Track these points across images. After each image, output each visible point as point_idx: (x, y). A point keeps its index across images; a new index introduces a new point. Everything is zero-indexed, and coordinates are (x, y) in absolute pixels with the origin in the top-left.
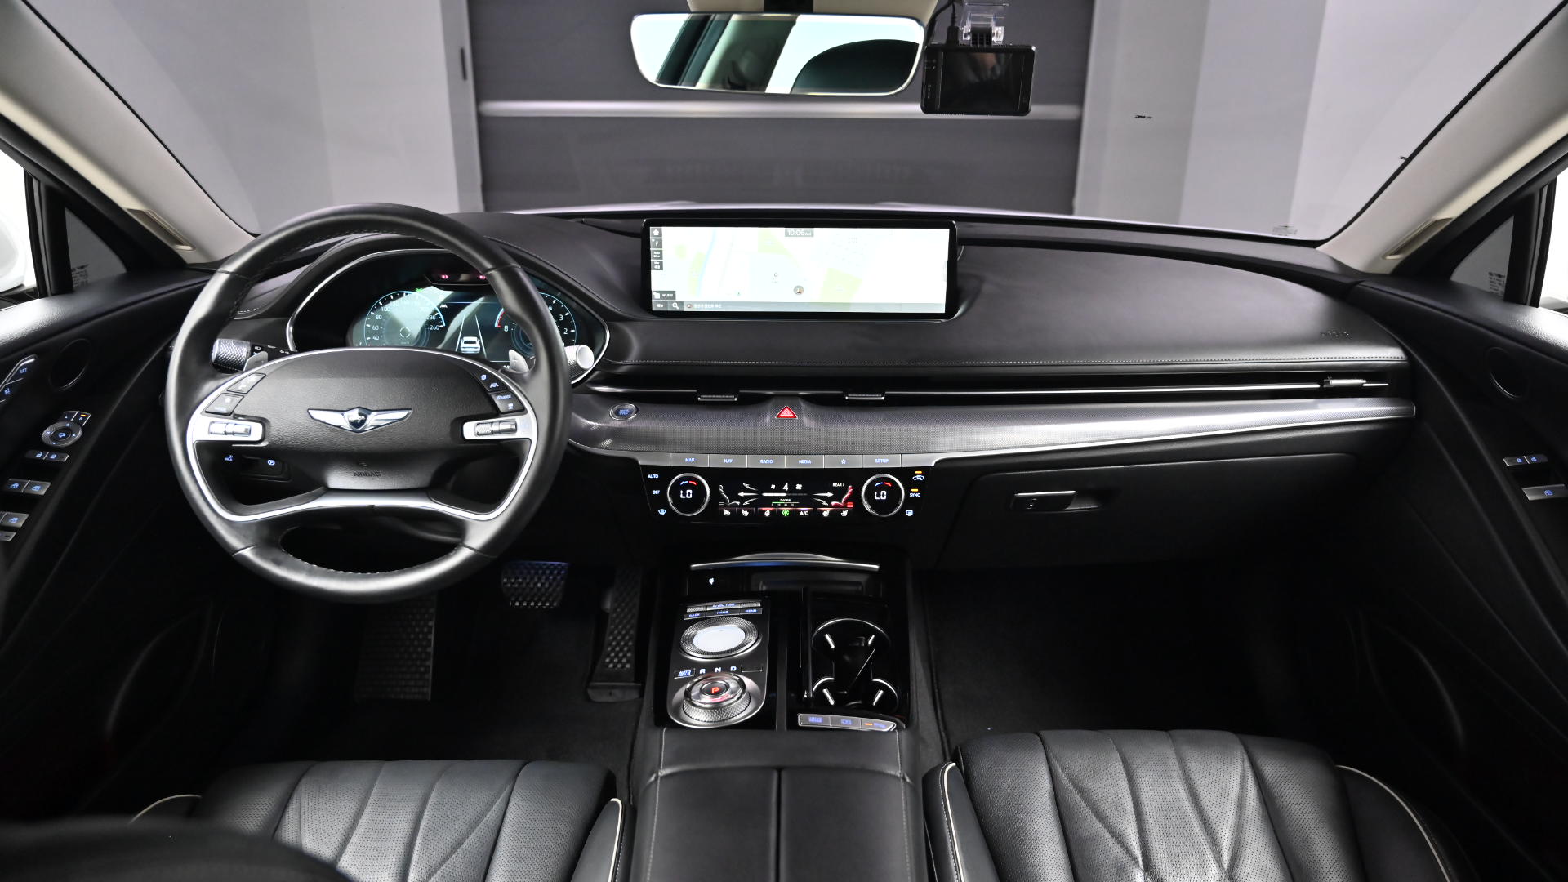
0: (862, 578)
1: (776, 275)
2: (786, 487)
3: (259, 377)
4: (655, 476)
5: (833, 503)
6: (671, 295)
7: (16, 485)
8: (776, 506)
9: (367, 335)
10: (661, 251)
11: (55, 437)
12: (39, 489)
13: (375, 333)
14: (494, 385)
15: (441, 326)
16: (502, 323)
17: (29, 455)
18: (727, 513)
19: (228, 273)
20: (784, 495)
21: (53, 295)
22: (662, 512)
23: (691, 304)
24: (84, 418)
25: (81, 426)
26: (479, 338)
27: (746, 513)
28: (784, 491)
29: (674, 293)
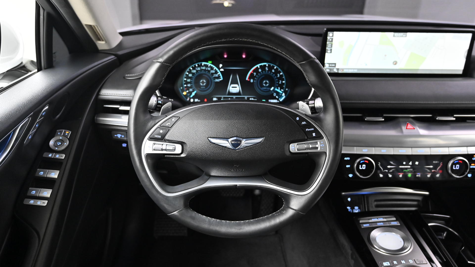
0: (419, 198)
1: (385, 56)
2: (411, 163)
3: (177, 119)
4: (348, 159)
5: (433, 171)
6: (333, 65)
7: (42, 173)
8: (405, 172)
9: (185, 84)
10: (332, 44)
11: (55, 145)
12: (54, 174)
13: (189, 83)
14: (304, 123)
15: (221, 80)
16: (250, 78)
17: (45, 155)
18: (381, 176)
19: (159, 62)
20: (409, 167)
21: (45, 69)
22: (351, 176)
23: (343, 69)
24: (68, 134)
25: (67, 138)
26: (238, 85)
27: (390, 176)
28: (410, 165)
29: (335, 64)
